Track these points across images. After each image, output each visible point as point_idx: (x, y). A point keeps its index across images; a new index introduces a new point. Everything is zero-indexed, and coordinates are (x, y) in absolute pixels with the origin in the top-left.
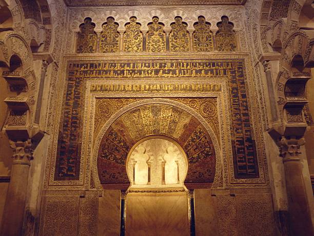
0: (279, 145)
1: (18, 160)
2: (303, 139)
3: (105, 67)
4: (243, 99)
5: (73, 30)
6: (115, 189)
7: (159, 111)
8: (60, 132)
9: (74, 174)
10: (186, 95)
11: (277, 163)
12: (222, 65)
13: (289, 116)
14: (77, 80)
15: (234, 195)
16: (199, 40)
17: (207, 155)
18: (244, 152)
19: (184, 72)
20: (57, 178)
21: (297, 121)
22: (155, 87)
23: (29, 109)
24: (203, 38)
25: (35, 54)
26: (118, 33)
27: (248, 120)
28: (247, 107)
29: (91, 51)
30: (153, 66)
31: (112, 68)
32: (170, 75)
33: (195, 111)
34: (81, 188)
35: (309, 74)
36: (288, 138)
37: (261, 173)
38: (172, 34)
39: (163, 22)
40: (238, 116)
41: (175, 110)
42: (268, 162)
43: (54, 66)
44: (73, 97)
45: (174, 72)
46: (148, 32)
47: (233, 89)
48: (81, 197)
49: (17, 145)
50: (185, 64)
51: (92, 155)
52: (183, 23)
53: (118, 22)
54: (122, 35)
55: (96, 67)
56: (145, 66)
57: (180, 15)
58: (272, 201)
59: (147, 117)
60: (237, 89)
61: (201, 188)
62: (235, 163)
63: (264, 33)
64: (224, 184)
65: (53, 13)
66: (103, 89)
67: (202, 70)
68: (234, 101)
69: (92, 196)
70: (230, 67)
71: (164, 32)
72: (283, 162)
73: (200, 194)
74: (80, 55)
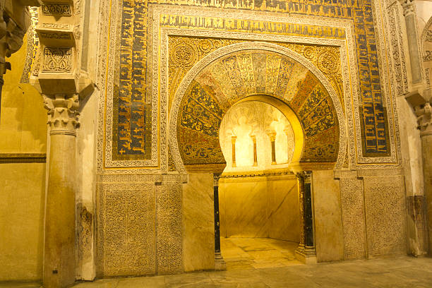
0: (417, 115)
1: (60, 128)
4: (373, 52)
6: (206, 172)
7: (264, 60)
8: (115, 86)
9: (143, 151)
10: (300, 41)
11: (413, 137)
14: (138, 7)
17: (328, 125)
18: (373, 123)
19: (296, 7)
20: (117, 155)
22: (257, 24)
23: (75, 47)
27: (377, 81)
28: (376, 62)
32: (277, 9)
33: (312, 62)
34: (154, 171)
37: (393, 149)
40: (366, 74)
41: (285, 60)
42: (401, 136)
44: (132, 33)
45: (283, 5)
47: (360, 36)
48: (156, 184)
51: (168, 122)
58: (405, 184)
59: (246, 68)
60: (365, 38)
61: (321, 169)
62: (363, 136)
64: (350, 164)
66: (180, 22)
67: (319, 6)
68: (361, 54)
69: (173, 182)
70: (356, 6)
72: (422, 136)
73: (320, 177)
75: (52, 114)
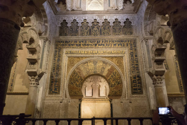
0: (152, 79)
1: (32, 85)
2: (164, 76)
3: (72, 43)
4: (136, 58)
5: (58, 26)
6: (76, 99)
7: (97, 63)
8: (51, 72)
9: (58, 92)
10: (109, 56)
11: (151, 87)
12: (126, 42)
13: (157, 66)
14: (59, 49)
15: (131, 102)
16: (115, 30)
17: (119, 83)
18: (136, 82)
19: (108, 45)
20: (50, 93)
21: (161, 68)
22: (95, 52)
23: (37, 62)
24: (117, 29)
25: (40, 37)
26: (78, 27)
27: (138, 67)
28: (137, 61)
29: (66, 35)
30: (94, 42)
31: (75, 43)
32: (102, 46)
33: (114, 63)
34: (60, 98)
35: (166, 46)
36: (157, 76)
37: (144, 92)
38: (103, 27)
39: (99, 22)
40: (133, 65)
41: (104, 62)
42: (147, 87)
43: (49, 42)
44: (57, 56)
45: (104, 45)
46: (92, 26)
47: (131, 53)
49: (32, 78)
50: (109, 41)
51: (66, 83)
52: (108, 22)
53: (78, 22)
54: (80, 28)
55: (68, 43)
56: (90, 42)
57: (107, 19)
58: (149, 105)
59: (91, 66)
60: (133, 53)
61: (116, 98)
62: (132, 87)
64: (127, 97)
65: (49, 17)
66: (71, 53)
67: (116, 44)
68: (131, 59)
69: (66, 102)
70: (130, 42)
71: (99, 26)
72: (155, 87)
73: (115, 101)
74: (61, 37)
75: (31, 81)
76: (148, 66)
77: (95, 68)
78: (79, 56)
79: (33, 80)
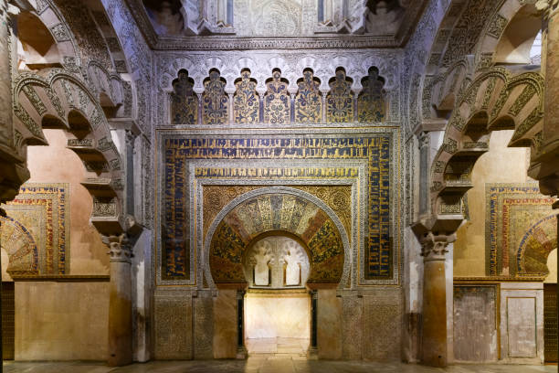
0: (421, 243)
1: (115, 257)
2: (455, 234)
3: (211, 144)
4: (385, 188)
5: (164, 89)
6: (231, 289)
7: (280, 201)
8: (163, 226)
9: (184, 274)
10: (313, 183)
11: (416, 263)
12: (362, 142)
13: (444, 206)
14: (178, 162)
15: (361, 297)
16: (334, 106)
17: (335, 253)
18: (378, 251)
19: (313, 151)
20: (165, 277)
22: (275, 171)
23: (116, 196)
24: (339, 103)
25: (113, 120)
26: (226, 94)
27: (387, 214)
28: (388, 197)
29: (192, 122)
30: (273, 142)
31: (221, 146)
32: (295, 156)
33: (325, 202)
34: (192, 288)
35: (485, 145)
36: (436, 233)
37: (396, 274)
38: (298, 97)
39: (287, 77)
40: (376, 209)
41: (299, 200)
42: (405, 262)
43: (143, 141)
44: (174, 184)
45: (300, 152)
46: (266, 94)
47: (373, 174)
48: (194, 297)
49: (111, 241)
50: (314, 141)
51: (202, 252)
52: (315, 79)
53: (225, 77)
54: (231, 98)
55: (200, 144)
56: (263, 144)
57: (311, 67)
58: (405, 302)
59: (265, 209)
60: (378, 175)
61: (325, 288)
62: (367, 262)
63: (428, 88)
64: (352, 285)
66: (210, 174)
67: (334, 149)
68: (373, 190)
69: (206, 296)
70: (372, 144)
71: (288, 94)
72: (424, 262)
73: (324, 294)
74: (178, 127)
75: (109, 247)
76: (416, 210)
77: (276, 216)
78: (234, 183)
79: (113, 243)
